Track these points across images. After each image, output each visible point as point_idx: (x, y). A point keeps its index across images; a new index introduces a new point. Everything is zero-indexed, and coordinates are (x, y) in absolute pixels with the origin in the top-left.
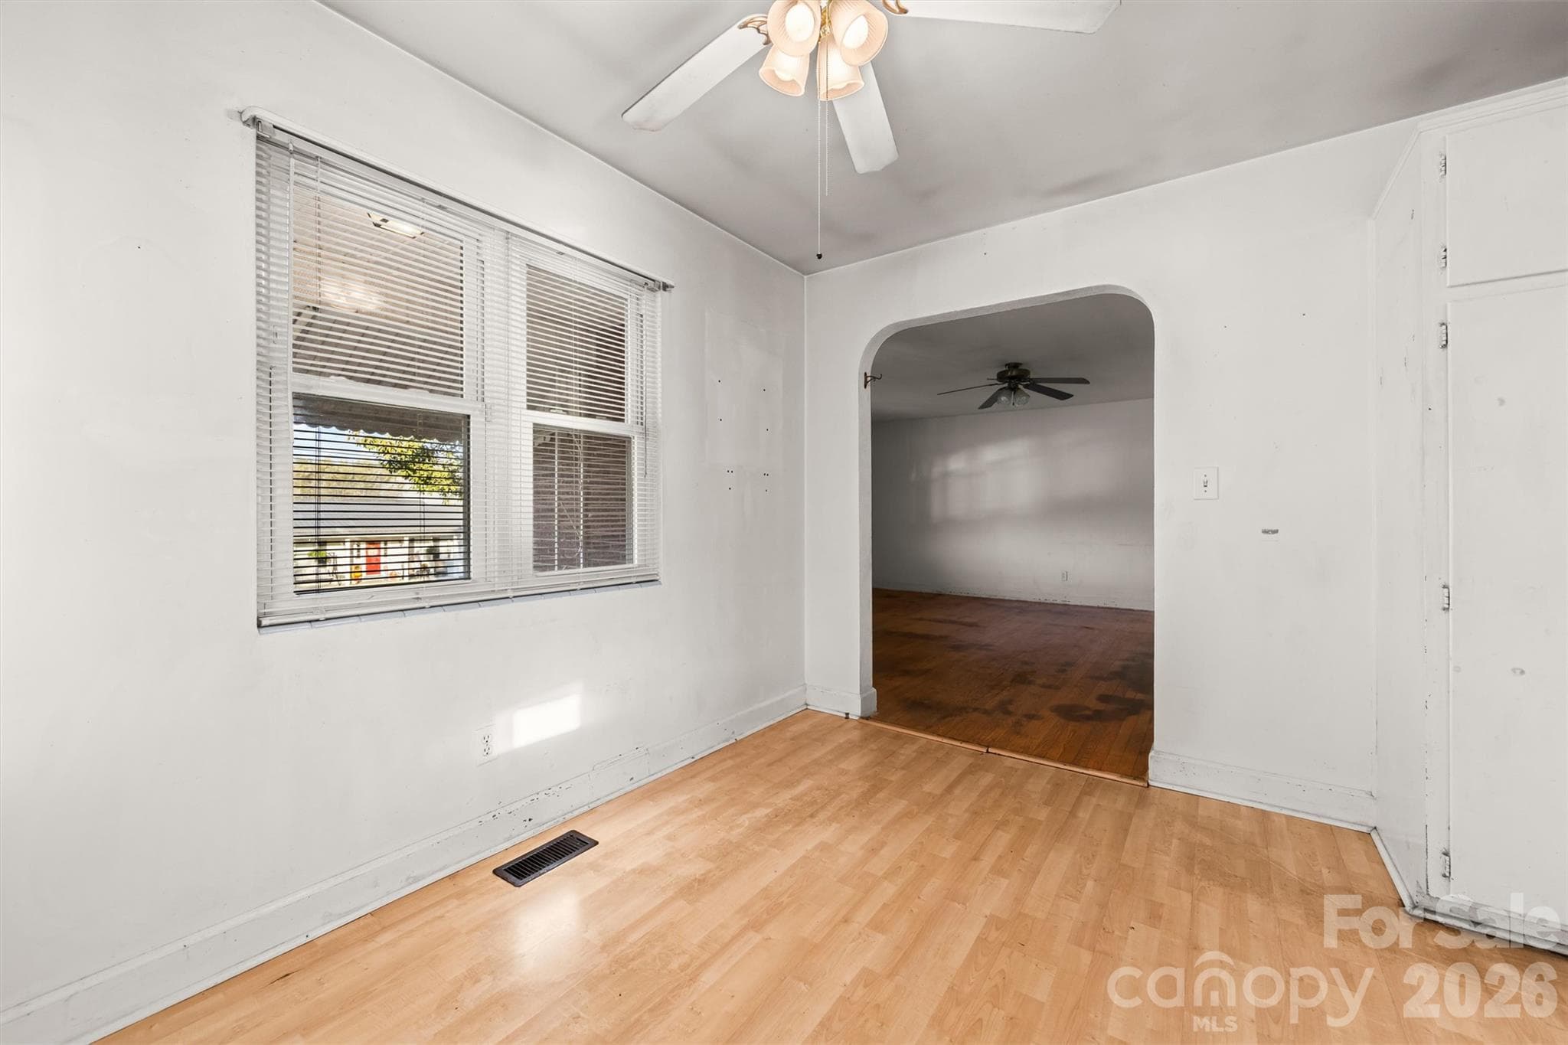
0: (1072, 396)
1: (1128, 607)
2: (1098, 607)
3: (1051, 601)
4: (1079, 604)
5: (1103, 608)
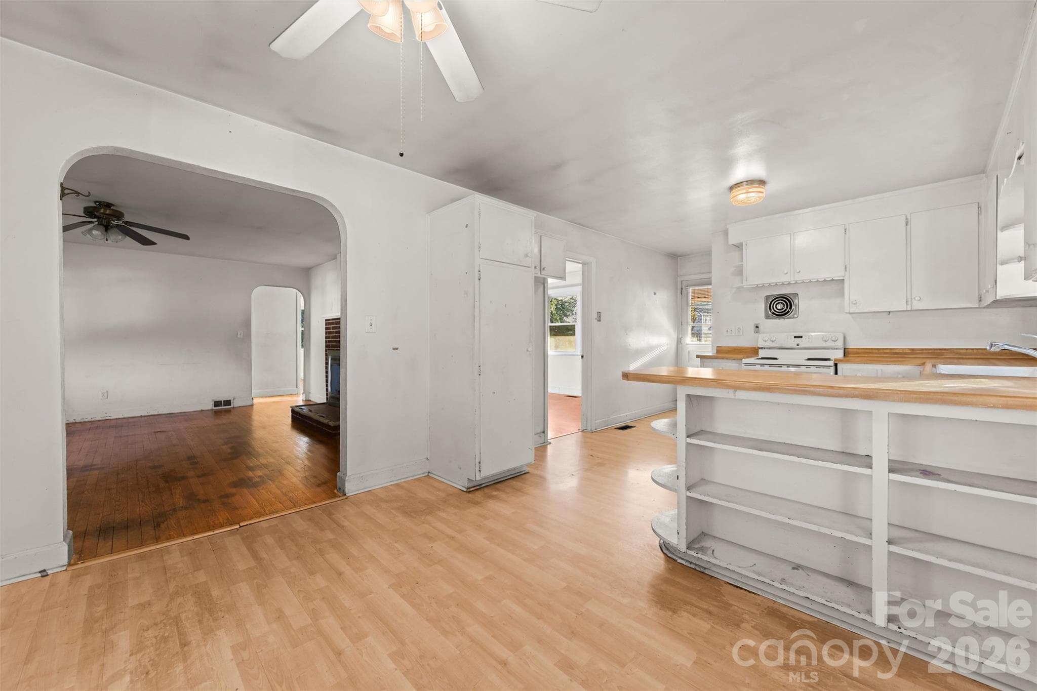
0: (156, 244)
1: (168, 412)
2: (141, 416)
3: (89, 419)
4: (121, 416)
5: (145, 416)
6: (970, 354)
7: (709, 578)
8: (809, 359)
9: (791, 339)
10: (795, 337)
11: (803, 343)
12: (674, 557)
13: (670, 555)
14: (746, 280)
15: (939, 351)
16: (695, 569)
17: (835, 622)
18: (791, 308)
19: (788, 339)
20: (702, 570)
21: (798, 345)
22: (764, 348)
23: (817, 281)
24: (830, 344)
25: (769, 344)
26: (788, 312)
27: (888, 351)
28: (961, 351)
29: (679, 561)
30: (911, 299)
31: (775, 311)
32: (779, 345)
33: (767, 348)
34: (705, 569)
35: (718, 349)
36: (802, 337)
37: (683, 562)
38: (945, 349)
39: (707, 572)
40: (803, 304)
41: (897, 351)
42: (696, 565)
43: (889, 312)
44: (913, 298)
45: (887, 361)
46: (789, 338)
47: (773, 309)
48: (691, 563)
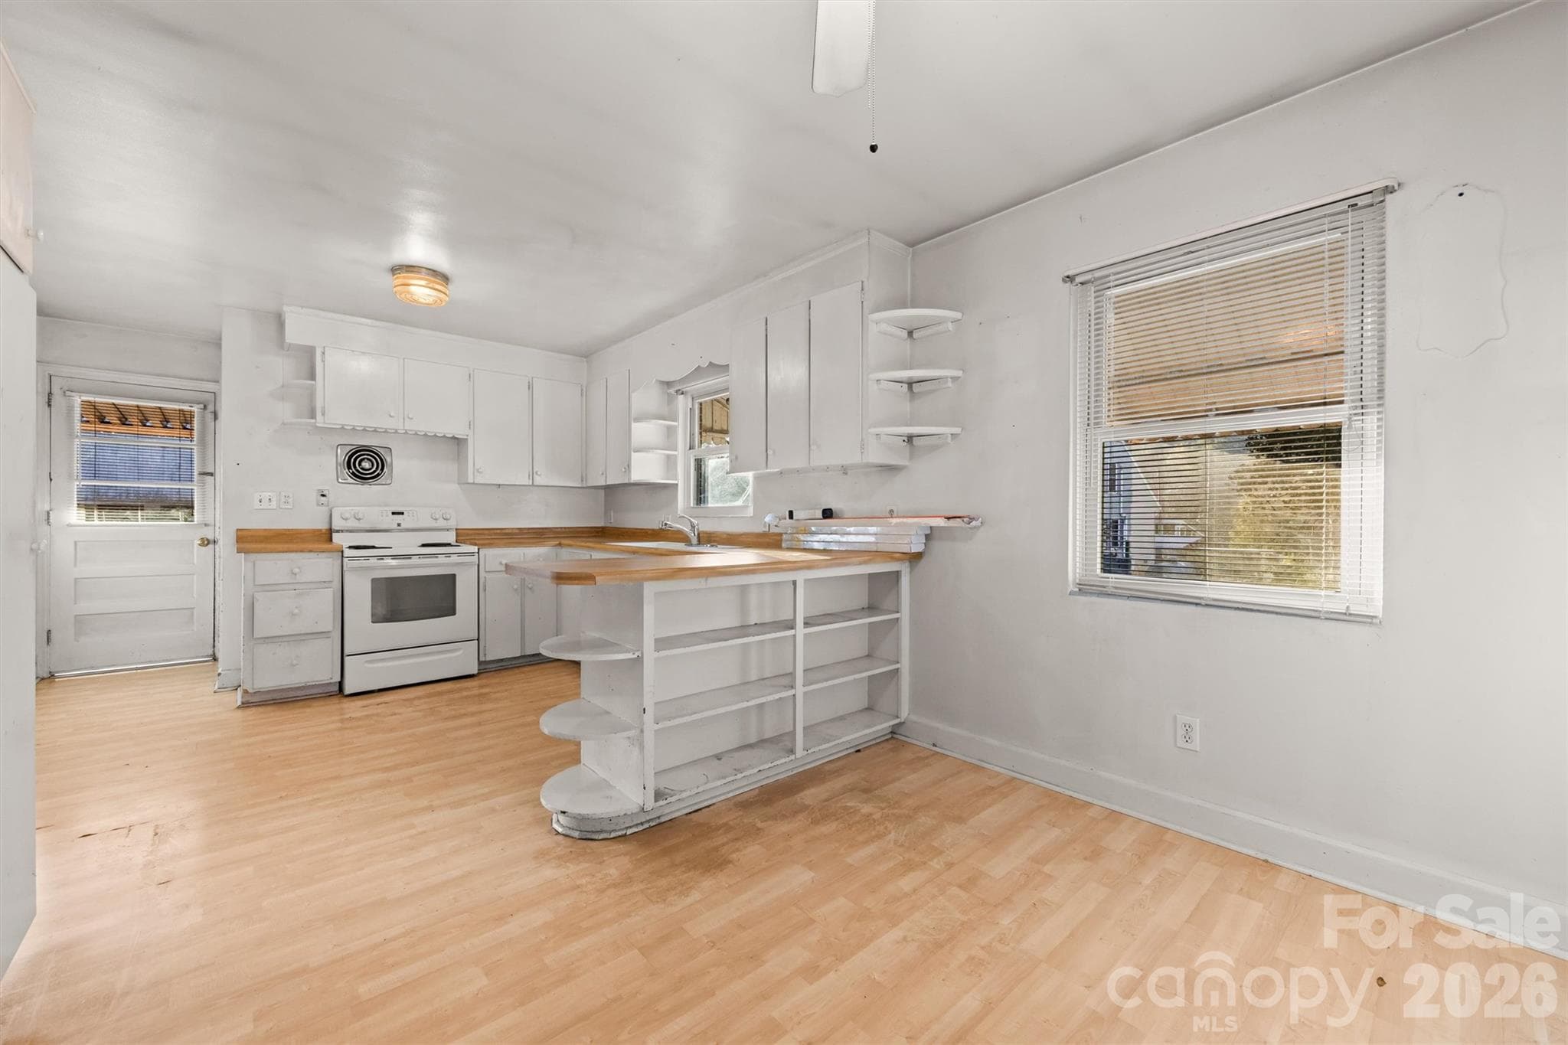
6: (564, 533)
7: (670, 822)
8: (424, 545)
9: (387, 516)
10: (393, 513)
11: (406, 521)
12: (620, 833)
13: (613, 835)
14: (323, 414)
15: (541, 531)
16: (651, 827)
17: (778, 777)
18: (382, 469)
19: (382, 516)
20: (658, 821)
21: (399, 525)
22: (342, 531)
23: (426, 435)
24: (441, 523)
25: (352, 524)
26: (378, 475)
27: (498, 531)
28: (557, 530)
29: (629, 832)
30: (533, 474)
31: (358, 471)
32: (368, 526)
33: (347, 531)
34: (659, 818)
35: (239, 533)
36: (403, 513)
37: (635, 830)
38: (546, 528)
39: (663, 820)
40: (400, 464)
41: (507, 531)
42: (648, 821)
43: (499, 485)
44: (535, 471)
45: (529, 543)
46: (384, 515)
47: (355, 467)
48: (642, 824)
